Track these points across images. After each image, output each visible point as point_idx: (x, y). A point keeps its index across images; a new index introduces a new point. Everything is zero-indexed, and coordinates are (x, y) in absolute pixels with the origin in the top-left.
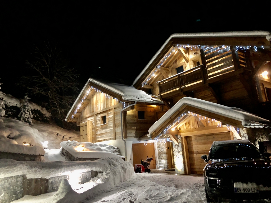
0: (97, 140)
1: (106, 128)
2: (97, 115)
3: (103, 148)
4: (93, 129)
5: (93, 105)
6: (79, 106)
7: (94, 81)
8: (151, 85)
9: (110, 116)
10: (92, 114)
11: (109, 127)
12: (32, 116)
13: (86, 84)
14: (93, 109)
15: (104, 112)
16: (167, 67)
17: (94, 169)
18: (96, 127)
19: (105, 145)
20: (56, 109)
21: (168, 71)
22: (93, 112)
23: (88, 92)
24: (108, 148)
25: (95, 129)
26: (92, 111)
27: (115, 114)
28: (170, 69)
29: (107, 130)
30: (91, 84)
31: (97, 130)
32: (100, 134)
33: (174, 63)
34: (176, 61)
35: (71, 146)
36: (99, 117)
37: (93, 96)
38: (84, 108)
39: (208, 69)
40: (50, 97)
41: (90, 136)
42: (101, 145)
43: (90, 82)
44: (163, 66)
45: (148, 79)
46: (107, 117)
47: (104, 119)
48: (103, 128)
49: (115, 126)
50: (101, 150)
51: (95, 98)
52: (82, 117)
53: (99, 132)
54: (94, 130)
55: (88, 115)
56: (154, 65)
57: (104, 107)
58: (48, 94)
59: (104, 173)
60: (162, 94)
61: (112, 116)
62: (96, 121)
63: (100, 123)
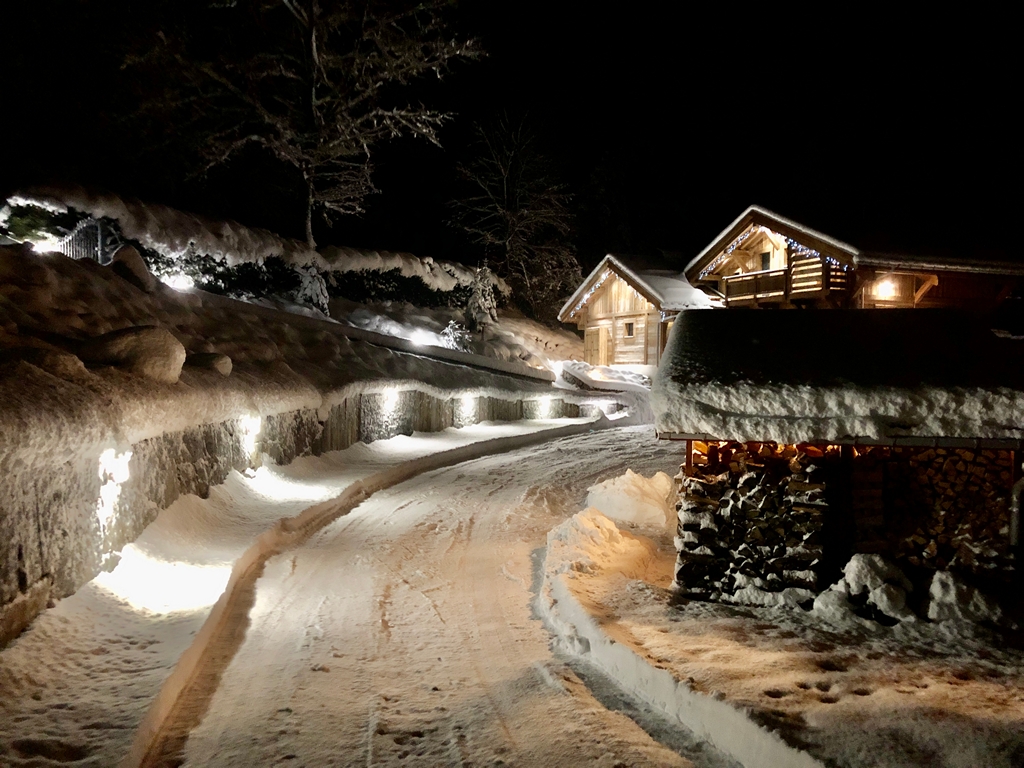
0: (616, 361)
1: (633, 344)
2: (617, 318)
3: (626, 377)
4: (608, 341)
5: (611, 298)
6: (587, 296)
7: (616, 262)
8: (717, 274)
9: (640, 325)
10: (608, 314)
11: (638, 344)
12: (495, 304)
13: (602, 263)
14: (611, 307)
15: (630, 316)
16: (747, 249)
17: (620, 403)
18: (616, 339)
19: (631, 373)
20: (520, 276)
21: (748, 255)
22: (611, 311)
23: (604, 276)
24: (634, 377)
25: (612, 343)
26: (608, 309)
27: (648, 324)
28: (751, 253)
29: (633, 348)
30: (610, 265)
31: (616, 344)
32: (621, 352)
33: (758, 243)
34: (761, 241)
35: (581, 371)
36: (621, 323)
37: (611, 281)
38: (593, 300)
39: (794, 277)
40: (508, 248)
41: (603, 354)
42: (624, 372)
43: (609, 261)
44: (739, 248)
45: (710, 267)
46: (635, 326)
47: (630, 327)
48: (627, 343)
49: (647, 344)
50: (625, 380)
51: (615, 287)
52: (588, 317)
53: (618, 349)
54: (610, 344)
55: (600, 316)
56: (722, 247)
57: (631, 308)
58: (504, 244)
59: (631, 408)
60: (729, 300)
61: (643, 326)
62: (615, 329)
63: (621, 334)
